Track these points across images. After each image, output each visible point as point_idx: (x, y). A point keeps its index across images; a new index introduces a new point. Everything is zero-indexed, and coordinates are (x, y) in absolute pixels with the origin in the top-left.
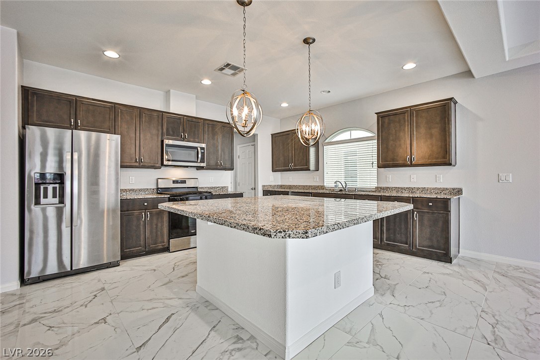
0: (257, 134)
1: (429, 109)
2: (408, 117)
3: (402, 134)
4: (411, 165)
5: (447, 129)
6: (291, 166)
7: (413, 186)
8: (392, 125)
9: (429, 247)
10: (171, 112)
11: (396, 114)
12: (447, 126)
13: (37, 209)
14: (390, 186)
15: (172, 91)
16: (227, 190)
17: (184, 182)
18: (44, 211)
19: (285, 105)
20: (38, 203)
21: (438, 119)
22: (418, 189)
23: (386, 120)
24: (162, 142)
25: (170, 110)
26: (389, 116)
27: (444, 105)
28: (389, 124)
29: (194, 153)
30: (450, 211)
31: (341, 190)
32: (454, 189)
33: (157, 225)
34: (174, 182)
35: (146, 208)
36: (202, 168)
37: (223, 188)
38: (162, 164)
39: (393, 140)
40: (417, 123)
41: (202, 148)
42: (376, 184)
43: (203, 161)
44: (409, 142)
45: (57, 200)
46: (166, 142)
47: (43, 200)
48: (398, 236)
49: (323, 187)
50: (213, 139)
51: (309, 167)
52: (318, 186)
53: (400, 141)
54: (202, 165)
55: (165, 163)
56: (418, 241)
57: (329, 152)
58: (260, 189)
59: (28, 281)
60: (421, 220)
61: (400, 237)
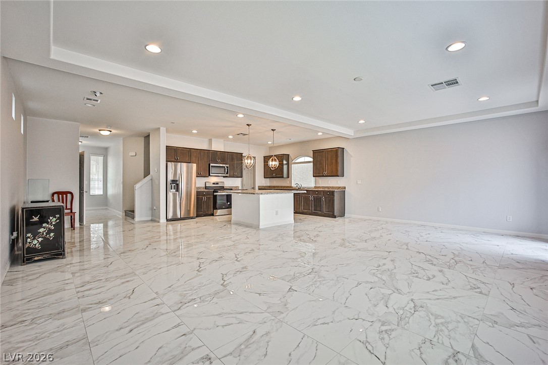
1: (331, 151)
3: (322, 162)
6: (274, 175)
7: (329, 186)
9: (328, 212)
11: (320, 152)
13: (170, 193)
14: (320, 186)
15: (213, 139)
16: (239, 188)
17: (217, 184)
20: (170, 191)
22: (331, 187)
24: (209, 165)
25: (211, 148)
27: (336, 150)
28: (318, 155)
29: (223, 169)
30: (334, 196)
31: (299, 188)
32: (343, 187)
33: (208, 203)
34: (214, 184)
35: (204, 195)
36: (227, 177)
37: (236, 187)
38: (209, 175)
39: (319, 164)
41: (227, 167)
42: (315, 185)
43: (227, 173)
44: (325, 165)
46: (211, 165)
49: (291, 187)
50: (232, 161)
51: (283, 176)
52: (289, 186)
54: (227, 175)
55: (211, 175)
56: (325, 210)
57: (294, 168)
58: (257, 188)
59: (167, 220)
60: (325, 200)
61: (318, 209)
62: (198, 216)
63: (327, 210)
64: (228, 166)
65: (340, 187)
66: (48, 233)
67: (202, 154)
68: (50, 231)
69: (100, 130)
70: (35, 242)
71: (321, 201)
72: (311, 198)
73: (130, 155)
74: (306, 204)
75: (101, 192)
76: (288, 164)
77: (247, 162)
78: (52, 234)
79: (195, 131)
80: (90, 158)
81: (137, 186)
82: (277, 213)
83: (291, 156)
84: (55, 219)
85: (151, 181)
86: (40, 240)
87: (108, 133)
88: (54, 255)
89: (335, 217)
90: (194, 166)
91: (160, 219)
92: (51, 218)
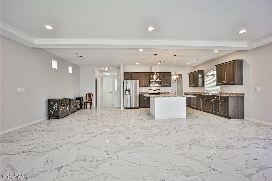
0: (182, 74)
1: (229, 64)
3: (222, 73)
6: (193, 85)
8: (220, 70)
9: (224, 113)
11: (221, 66)
12: (234, 70)
13: (126, 95)
15: (152, 66)
16: (170, 93)
17: (156, 91)
18: (127, 95)
19: (188, 64)
20: (126, 94)
22: (232, 93)
23: (218, 68)
24: (149, 80)
25: (151, 71)
26: (219, 66)
27: (233, 63)
30: (229, 101)
31: (209, 94)
32: (242, 94)
33: (147, 101)
34: (154, 91)
37: (168, 92)
38: (149, 86)
39: (220, 75)
40: (226, 69)
42: (220, 92)
43: (160, 85)
44: (224, 76)
45: (129, 94)
47: (127, 94)
48: (217, 109)
49: (205, 93)
50: (164, 78)
51: (198, 85)
53: (222, 76)
56: (222, 111)
57: (207, 79)
58: (183, 93)
59: (124, 108)
60: (222, 104)
61: (217, 110)
62: (140, 107)
63: (223, 112)
64: (161, 80)
65: (239, 94)
66: (55, 109)
67: (145, 75)
68: (56, 108)
69: (105, 68)
70: (52, 112)
71: (218, 104)
72: (212, 101)
74: (209, 106)
76: (203, 77)
77: (174, 77)
78: (56, 110)
79: (137, 64)
82: (170, 110)
83: (205, 72)
84: (57, 104)
86: (53, 111)
87: (108, 70)
88: (57, 117)
89: (230, 118)
90: (138, 81)
91: (120, 107)
92: (56, 104)
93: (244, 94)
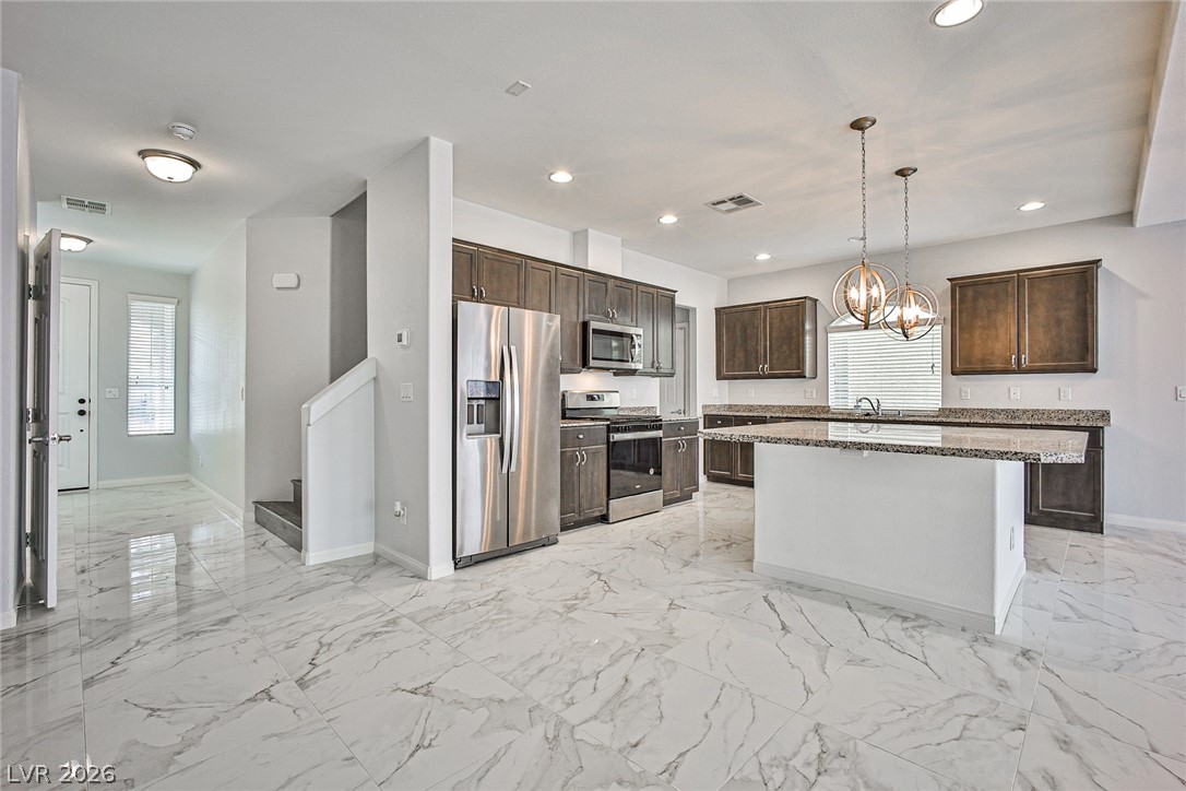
0: (695, 309)
1: (1054, 275)
2: (1013, 288)
3: (1000, 317)
4: (1020, 371)
5: (1089, 311)
6: (762, 369)
7: (1015, 408)
8: (981, 300)
9: (1062, 507)
10: (589, 268)
11: (990, 283)
12: (1089, 306)
14: (968, 407)
15: (590, 231)
16: (655, 412)
21: (1072, 295)
22: (1025, 411)
23: (970, 293)
24: (585, 325)
25: (589, 265)
26: (975, 284)
27: (1084, 272)
28: (975, 299)
30: (1102, 448)
31: (868, 414)
32: (1093, 412)
33: (592, 474)
34: (588, 398)
35: (581, 444)
37: (649, 409)
39: (984, 327)
40: (1030, 298)
41: (638, 337)
42: (940, 403)
43: (639, 360)
44: (1014, 331)
46: (593, 324)
49: (826, 409)
50: (648, 318)
51: (803, 371)
52: (816, 407)
53: (997, 329)
54: (638, 366)
55: (592, 363)
59: (460, 563)
64: (641, 331)
67: (562, 281)
69: (143, 154)
73: (276, 284)
75: (165, 424)
76: (813, 333)
79: (562, 177)
80: (128, 305)
81: (317, 409)
85: (371, 387)
87: (182, 172)
91: (426, 561)
93: (1105, 415)
